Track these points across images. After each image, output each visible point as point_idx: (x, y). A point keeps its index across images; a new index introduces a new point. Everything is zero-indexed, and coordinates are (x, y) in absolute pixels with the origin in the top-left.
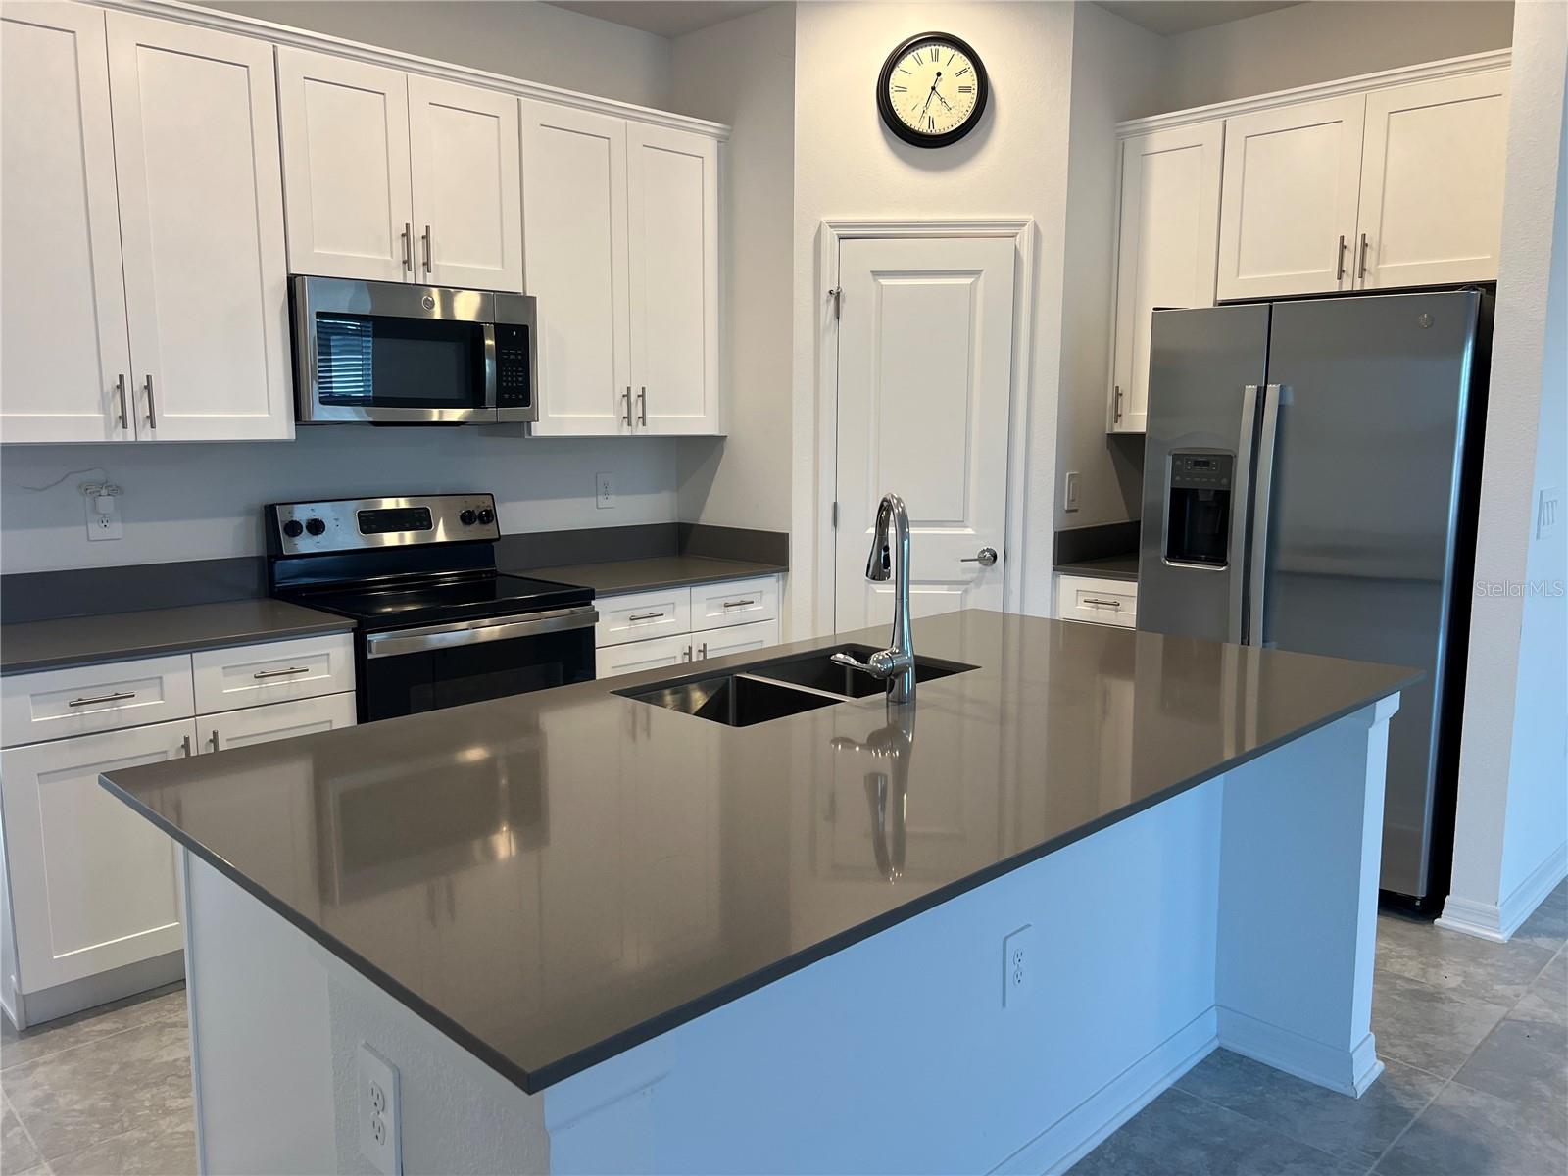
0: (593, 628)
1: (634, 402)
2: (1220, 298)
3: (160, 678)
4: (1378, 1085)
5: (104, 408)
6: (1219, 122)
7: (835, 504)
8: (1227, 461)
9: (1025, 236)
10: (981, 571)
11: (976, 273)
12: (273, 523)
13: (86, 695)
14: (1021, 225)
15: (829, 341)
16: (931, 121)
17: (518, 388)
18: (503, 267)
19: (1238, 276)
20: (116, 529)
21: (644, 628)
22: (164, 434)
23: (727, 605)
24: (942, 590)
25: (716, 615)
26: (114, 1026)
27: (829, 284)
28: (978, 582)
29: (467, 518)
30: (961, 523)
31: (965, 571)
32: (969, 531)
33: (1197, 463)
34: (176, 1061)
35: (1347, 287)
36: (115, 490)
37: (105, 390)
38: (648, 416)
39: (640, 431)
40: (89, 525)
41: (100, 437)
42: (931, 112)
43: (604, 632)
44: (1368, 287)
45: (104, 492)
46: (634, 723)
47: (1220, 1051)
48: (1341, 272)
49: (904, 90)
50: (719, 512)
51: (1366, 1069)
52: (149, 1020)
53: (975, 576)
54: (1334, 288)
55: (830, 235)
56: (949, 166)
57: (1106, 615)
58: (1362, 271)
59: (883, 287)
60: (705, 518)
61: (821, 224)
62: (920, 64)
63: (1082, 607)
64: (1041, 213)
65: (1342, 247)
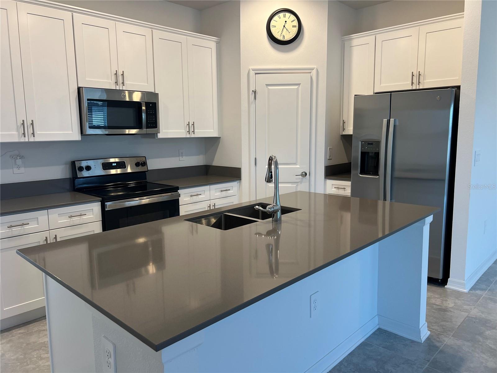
0: (179, 199)
1: (191, 126)
2: (375, 92)
3: (37, 218)
4: (428, 339)
5: (18, 130)
6: (374, 36)
7: (256, 158)
8: (378, 143)
9: (314, 72)
10: (302, 179)
11: (299, 84)
12: (74, 167)
13: (13, 224)
14: (313, 69)
15: (253, 106)
16: (284, 37)
17: (153, 123)
18: (148, 83)
19: (381, 84)
20: (22, 170)
21: (195, 199)
22: (38, 139)
23: (222, 191)
24: (290, 185)
25: (218, 194)
26: (24, 331)
27: (252, 88)
28: (301, 182)
29: (137, 164)
30: (295, 164)
31: (297, 179)
32: (298, 166)
33: (369, 144)
34: (45, 342)
35: (414, 88)
36: (22, 157)
37: (18, 125)
38: (195, 131)
39: (193, 136)
40: (14, 169)
41: (16, 140)
42: (283, 34)
43: (182, 200)
44: (421, 88)
45: (18, 158)
46: (192, 230)
47: (379, 329)
48: (412, 83)
49: (275, 27)
50: (219, 161)
51: (425, 333)
52: (36, 329)
53: (300, 180)
54: (410, 88)
55: (252, 73)
56: (289, 51)
57: (341, 192)
58: (419, 83)
59: (269, 89)
60: (214, 163)
61: (250, 69)
62: (280, 18)
63: (334, 190)
64: (319, 65)
65: (413, 75)
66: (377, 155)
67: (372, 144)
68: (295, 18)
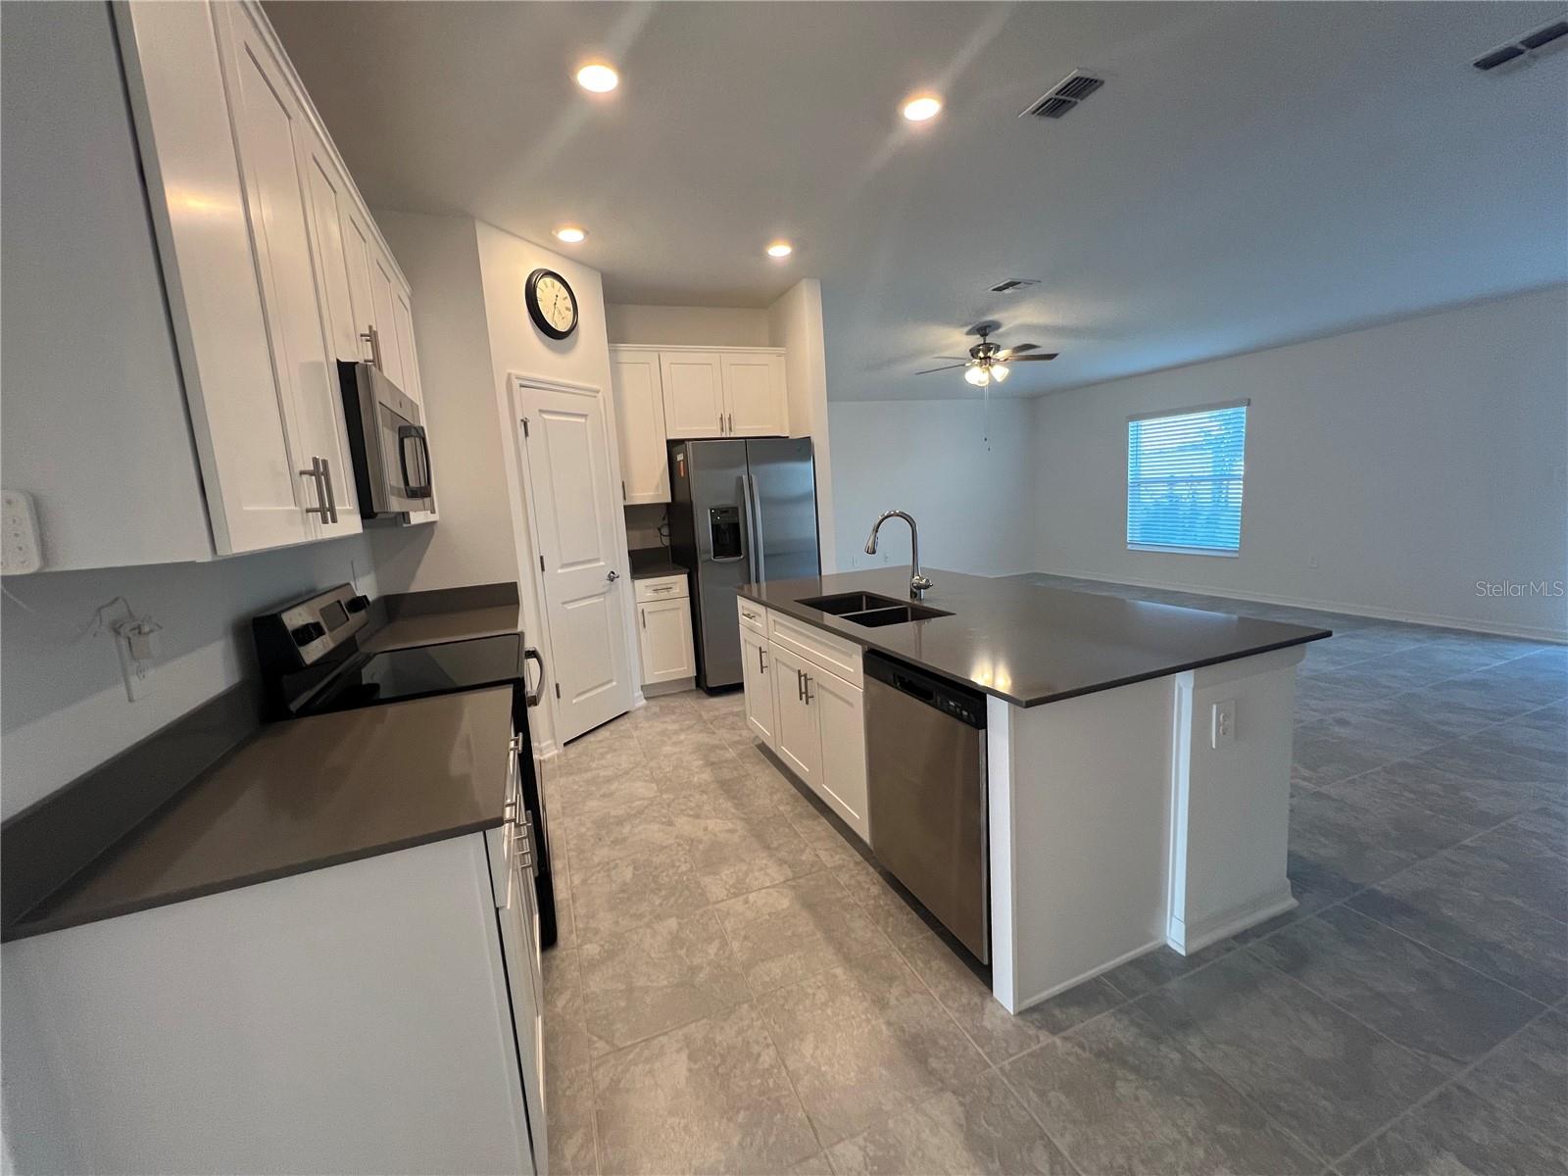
6: (656, 354)
7: (542, 557)
8: (735, 510)
9: (600, 399)
10: (611, 585)
11: (584, 416)
14: (598, 392)
15: (524, 449)
16: (556, 323)
19: (676, 428)
24: (595, 600)
27: (519, 417)
28: (609, 591)
29: (353, 607)
30: (598, 560)
31: (602, 587)
32: (602, 563)
33: (722, 512)
35: (724, 436)
42: (555, 317)
44: (732, 436)
45: (144, 628)
48: (722, 429)
50: (428, 579)
53: (607, 588)
55: (516, 383)
56: (563, 351)
57: (664, 595)
58: (730, 429)
59: (545, 420)
60: (418, 586)
61: (509, 375)
62: (547, 287)
63: (650, 595)
64: (604, 386)
65: (721, 419)
66: (736, 526)
67: (726, 512)
68: (567, 294)
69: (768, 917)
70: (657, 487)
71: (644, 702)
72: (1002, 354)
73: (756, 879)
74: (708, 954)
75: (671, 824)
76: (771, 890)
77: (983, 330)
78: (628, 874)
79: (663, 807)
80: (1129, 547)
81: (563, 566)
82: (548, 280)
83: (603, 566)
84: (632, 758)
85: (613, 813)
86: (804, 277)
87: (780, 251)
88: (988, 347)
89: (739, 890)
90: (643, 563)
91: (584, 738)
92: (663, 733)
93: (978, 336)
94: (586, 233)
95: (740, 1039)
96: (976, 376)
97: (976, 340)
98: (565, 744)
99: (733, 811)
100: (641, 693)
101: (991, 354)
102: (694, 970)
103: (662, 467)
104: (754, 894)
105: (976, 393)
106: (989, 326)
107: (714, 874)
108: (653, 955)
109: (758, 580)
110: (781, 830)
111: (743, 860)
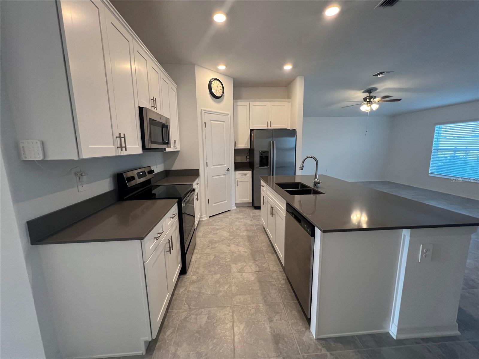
1: (175, 143)
5: (114, 145)
6: (249, 102)
7: (207, 163)
8: (269, 152)
9: (229, 116)
10: (227, 172)
11: (224, 122)
14: (228, 114)
15: (204, 131)
16: (217, 94)
18: (161, 110)
19: (253, 125)
20: (85, 187)
24: (222, 176)
27: (204, 122)
28: (227, 174)
30: (224, 165)
32: (225, 166)
33: (263, 152)
35: (268, 128)
37: (114, 138)
40: (78, 187)
41: (113, 154)
42: (217, 92)
44: (271, 128)
45: (83, 174)
54: (266, 128)
55: (203, 112)
56: (219, 102)
57: (244, 176)
58: (270, 127)
59: (211, 122)
60: (174, 168)
61: (202, 110)
62: (215, 83)
63: (240, 176)
64: (230, 112)
65: (268, 123)
66: (268, 157)
67: (265, 152)
68: (221, 85)
69: (246, 281)
70: (246, 144)
71: (235, 208)
72: (376, 100)
73: (247, 269)
74: (225, 288)
75: (229, 246)
76: (250, 273)
77: (369, 91)
78: (212, 258)
79: (229, 241)
80: (430, 175)
81: (214, 166)
82: (216, 81)
83: (226, 166)
84: (226, 224)
85: (215, 239)
86: (298, 76)
87: (288, 67)
88: (371, 97)
89: (241, 271)
90: (239, 166)
91: (215, 216)
92: (237, 218)
93: (368, 93)
94: (226, 67)
95: (224, 317)
96: (365, 108)
97: (367, 95)
98: (210, 217)
99: (248, 246)
100: (235, 205)
101: (372, 100)
102: (219, 292)
103: (248, 137)
104: (245, 273)
105: (365, 114)
106: (372, 90)
107: (236, 264)
108: (210, 284)
109: (273, 175)
110: (260, 255)
111: (246, 262)
